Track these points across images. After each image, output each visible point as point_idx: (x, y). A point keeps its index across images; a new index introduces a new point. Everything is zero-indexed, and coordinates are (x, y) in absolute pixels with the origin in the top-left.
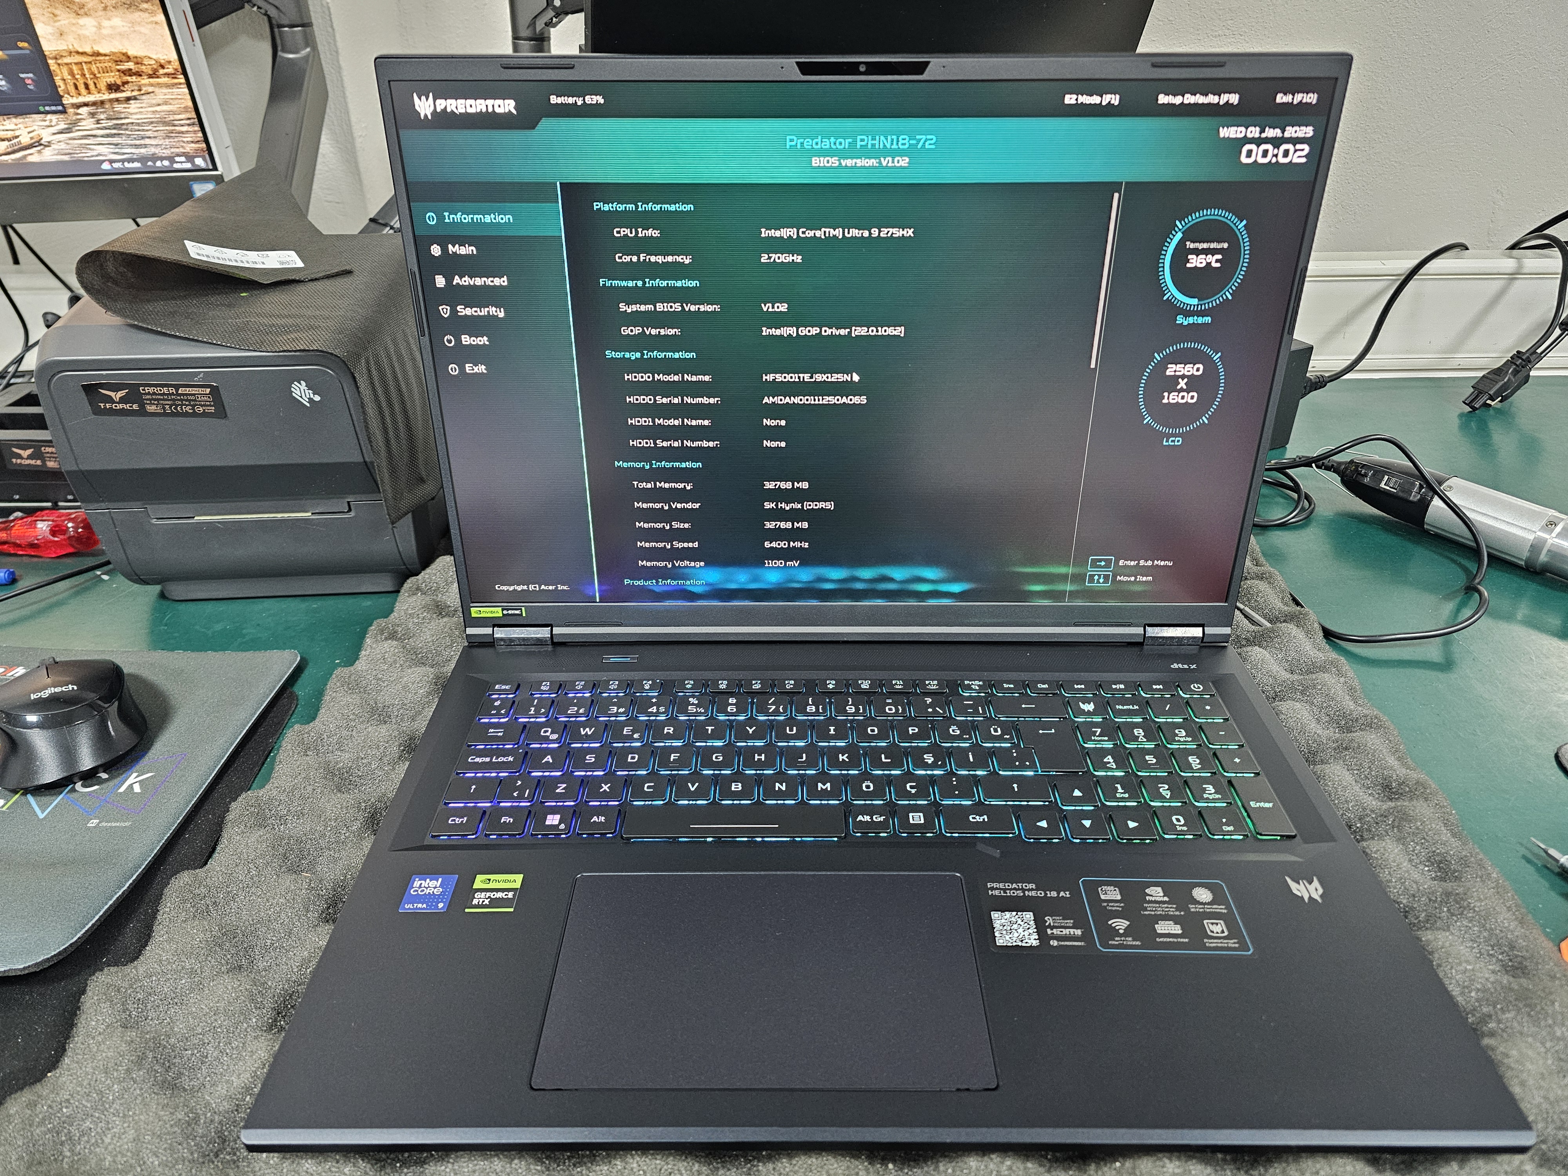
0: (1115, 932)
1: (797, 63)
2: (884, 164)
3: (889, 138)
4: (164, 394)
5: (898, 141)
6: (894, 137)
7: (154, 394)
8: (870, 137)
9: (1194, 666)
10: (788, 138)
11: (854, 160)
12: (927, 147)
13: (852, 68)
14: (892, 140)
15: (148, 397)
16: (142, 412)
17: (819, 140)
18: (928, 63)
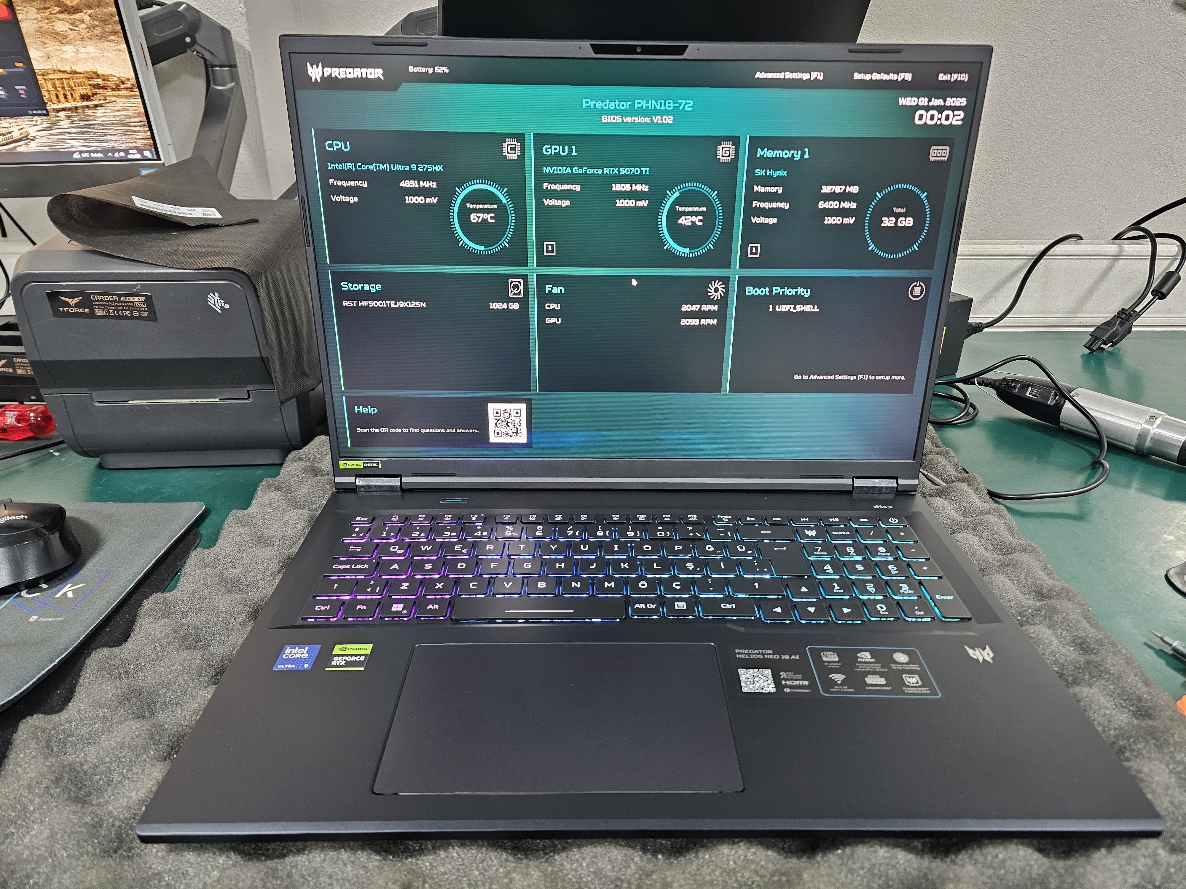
0: (835, 683)
1: (591, 45)
2: (655, 121)
3: (659, 102)
4: (109, 301)
5: (665, 104)
6: (663, 101)
7: (102, 301)
8: (644, 101)
9: (891, 507)
10: (584, 100)
11: (633, 118)
12: (686, 108)
13: (631, 50)
14: (661, 103)
15: (97, 303)
16: (92, 315)
17: (607, 103)
18: (687, 46)
